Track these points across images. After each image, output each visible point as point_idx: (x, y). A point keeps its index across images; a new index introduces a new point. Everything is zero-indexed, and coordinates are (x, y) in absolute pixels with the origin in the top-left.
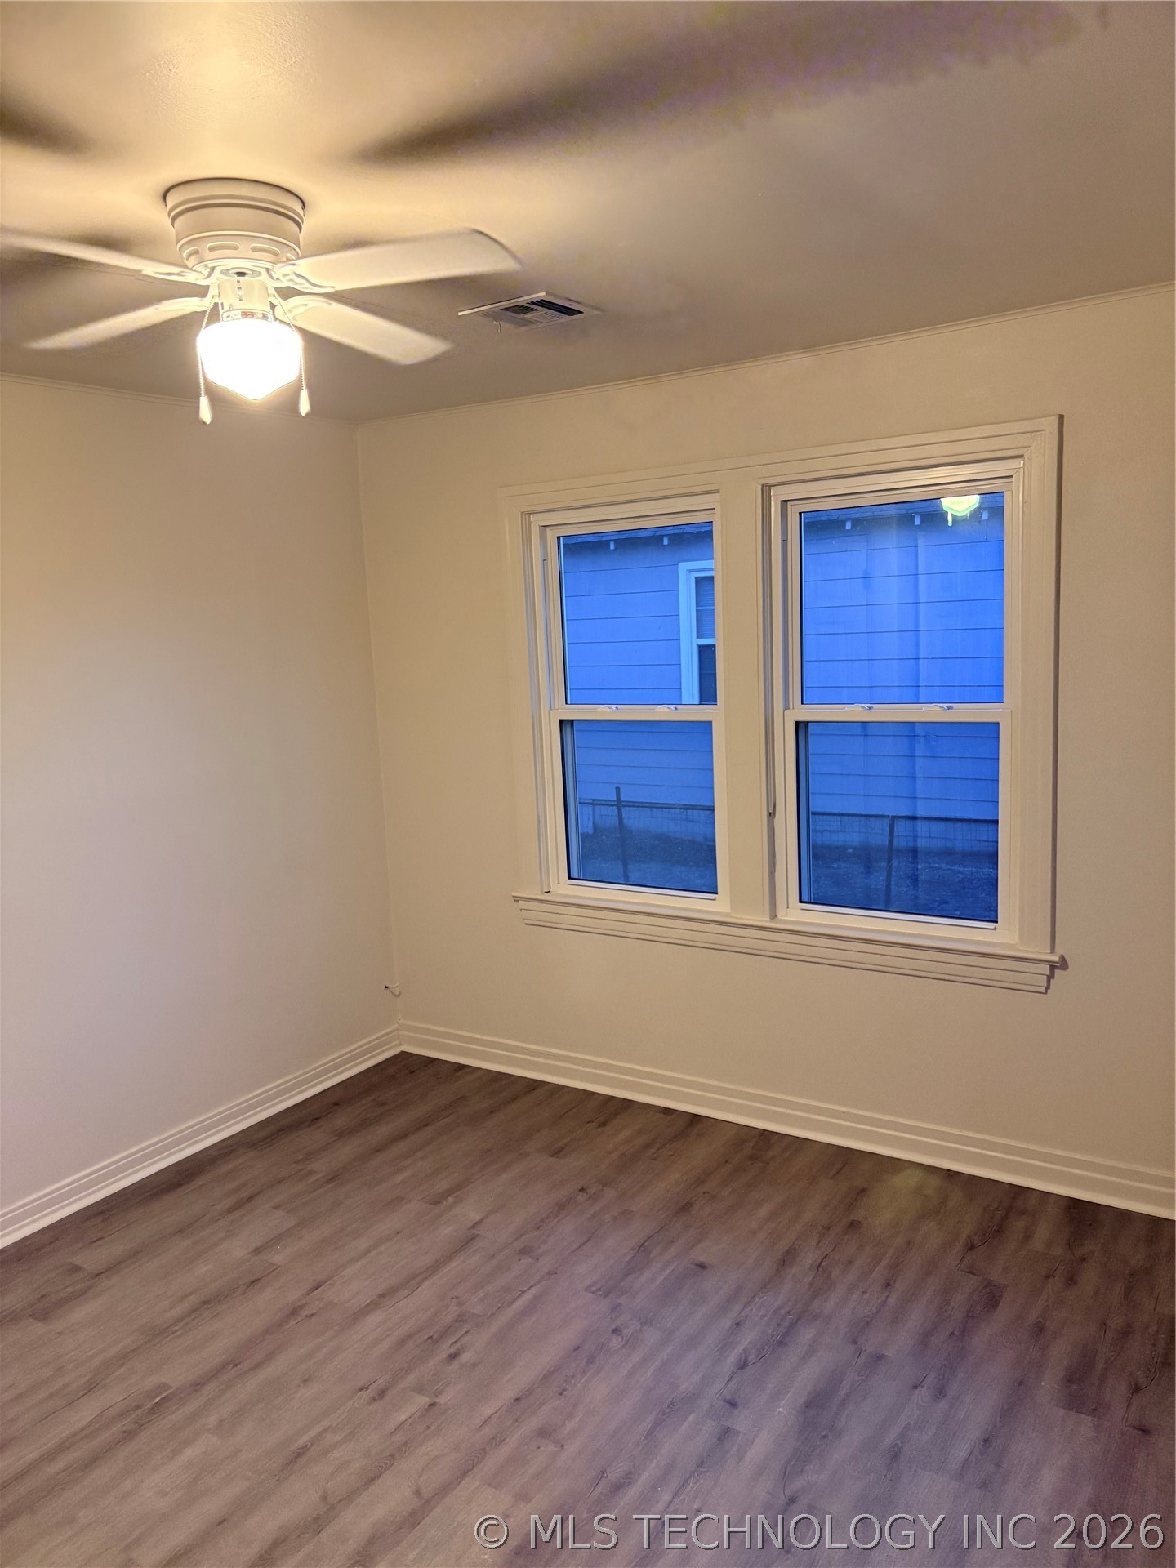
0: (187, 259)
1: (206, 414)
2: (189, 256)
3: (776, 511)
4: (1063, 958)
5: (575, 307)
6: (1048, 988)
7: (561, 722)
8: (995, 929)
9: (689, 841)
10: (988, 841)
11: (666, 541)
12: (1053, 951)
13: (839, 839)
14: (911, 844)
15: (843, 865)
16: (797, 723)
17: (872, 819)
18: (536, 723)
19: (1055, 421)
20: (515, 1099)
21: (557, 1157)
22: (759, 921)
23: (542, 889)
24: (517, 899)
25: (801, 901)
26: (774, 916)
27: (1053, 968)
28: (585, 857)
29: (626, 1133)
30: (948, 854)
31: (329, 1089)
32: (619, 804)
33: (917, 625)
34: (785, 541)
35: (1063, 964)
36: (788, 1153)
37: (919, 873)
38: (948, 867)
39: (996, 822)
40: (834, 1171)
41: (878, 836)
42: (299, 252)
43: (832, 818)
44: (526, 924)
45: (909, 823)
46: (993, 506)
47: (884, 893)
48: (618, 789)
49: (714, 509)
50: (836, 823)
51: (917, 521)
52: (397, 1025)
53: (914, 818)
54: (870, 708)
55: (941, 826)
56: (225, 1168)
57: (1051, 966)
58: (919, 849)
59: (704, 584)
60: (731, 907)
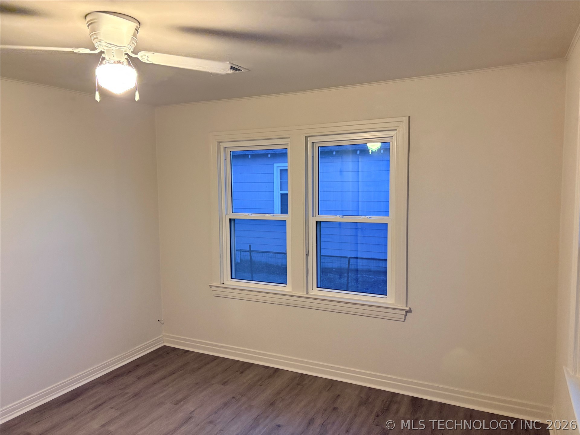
0: (93, 40)
1: (98, 98)
2: (94, 39)
3: (310, 146)
4: (410, 308)
5: (239, 68)
6: (405, 319)
7: (230, 219)
8: (386, 298)
9: (276, 265)
10: (383, 267)
11: (269, 156)
12: (407, 306)
13: (330, 265)
14: (356, 267)
15: (332, 275)
16: (317, 222)
17: (342, 258)
18: (221, 220)
19: (407, 118)
20: (208, 363)
21: (224, 385)
22: (301, 294)
23: (220, 282)
24: (211, 287)
25: (317, 287)
26: (307, 293)
27: (407, 312)
28: (238, 271)
29: (250, 376)
30: (369, 271)
31: (135, 360)
32: (250, 251)
33: (358, 189)
34: (313, 157)
35: (410, 311)
36: (311, 382)
37: (359, 278)
38: (369, 276)
39: (386, 260)
40: (328, 389)
41: (344, 264)
42: (137, 40)
43: (328, 257)
44: (214, 296)
45: (356, 260)
46: (386, 148)
47: (346, 285)
48: (250, 246)
49: (288, 144)
50: (329, 259)
51: (358, 152)
52: (162, 335)
53: (357, 258)
54: (342, 217)
55: (366, 261)
56: (91, 392)
57: (406, 311)
58: (359, 269)
59: (283, 172)
60: (292, 289)
